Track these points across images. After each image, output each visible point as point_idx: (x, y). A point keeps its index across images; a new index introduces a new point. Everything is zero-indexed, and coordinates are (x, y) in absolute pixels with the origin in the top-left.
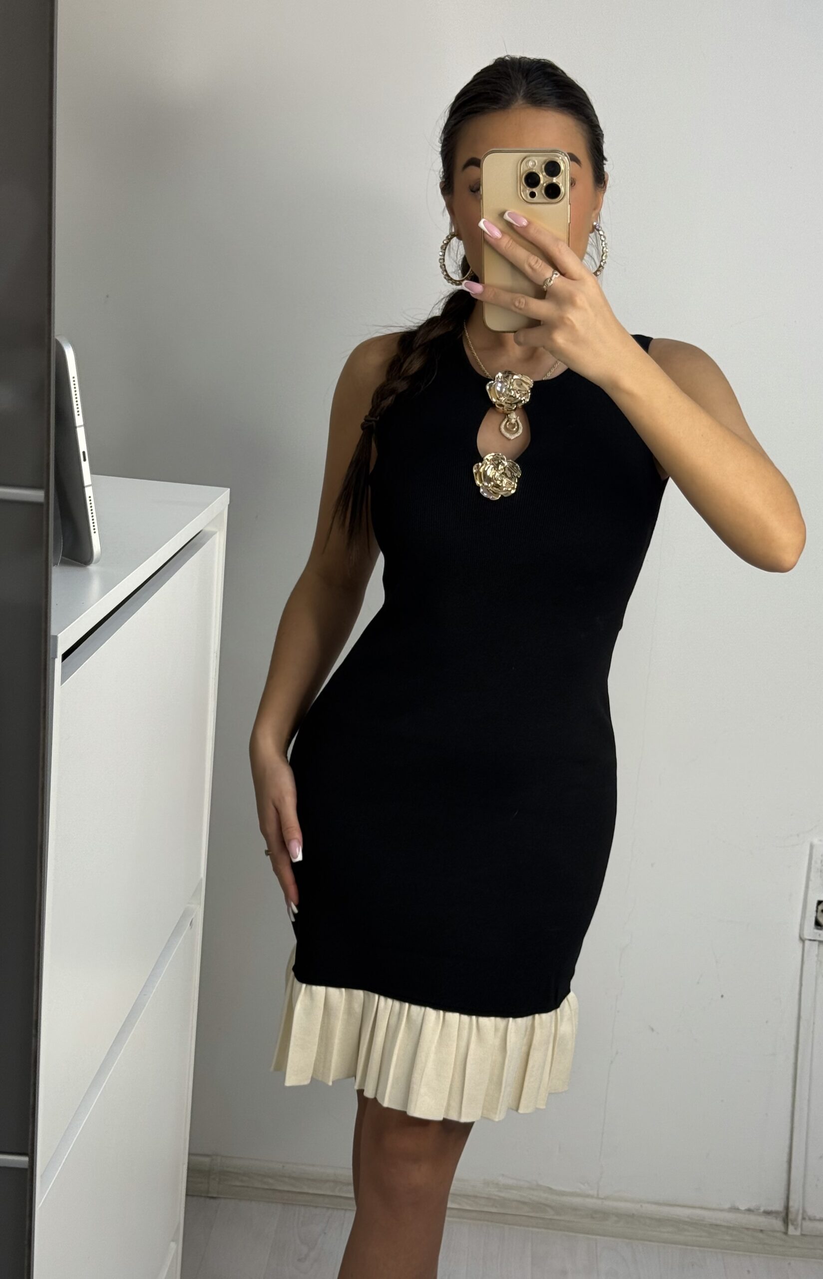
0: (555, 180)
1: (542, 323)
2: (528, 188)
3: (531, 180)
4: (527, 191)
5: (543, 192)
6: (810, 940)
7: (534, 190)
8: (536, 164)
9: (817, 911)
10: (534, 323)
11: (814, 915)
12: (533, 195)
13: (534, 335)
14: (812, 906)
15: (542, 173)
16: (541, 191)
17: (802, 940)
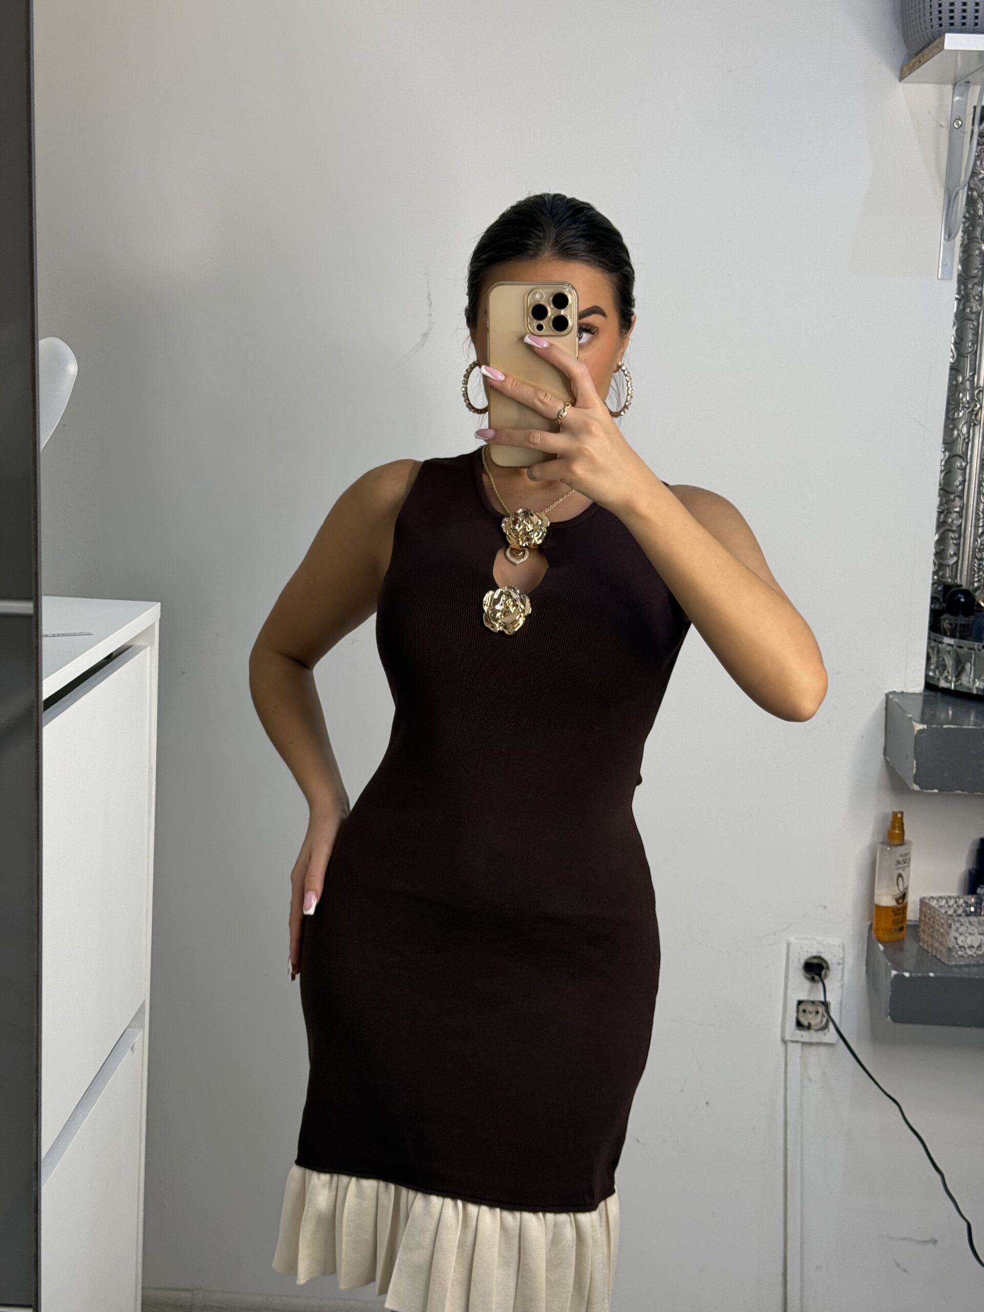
0: (563, 312)
1: (558, 456)
2: (535, 321)
3: (539, 312)
4: (535, 324)
5: (551, 324)
6: (793, 1041)
7: (541, 322)
8: (543, 296)
9: (798, 1011)
10: (550, 457)
11: (795, 1015)
12: (540, 327)
13: (552, 468)
14: (793, 1006)
15: (550, 305)
16: (549, 324)
17: (785, 1042)
